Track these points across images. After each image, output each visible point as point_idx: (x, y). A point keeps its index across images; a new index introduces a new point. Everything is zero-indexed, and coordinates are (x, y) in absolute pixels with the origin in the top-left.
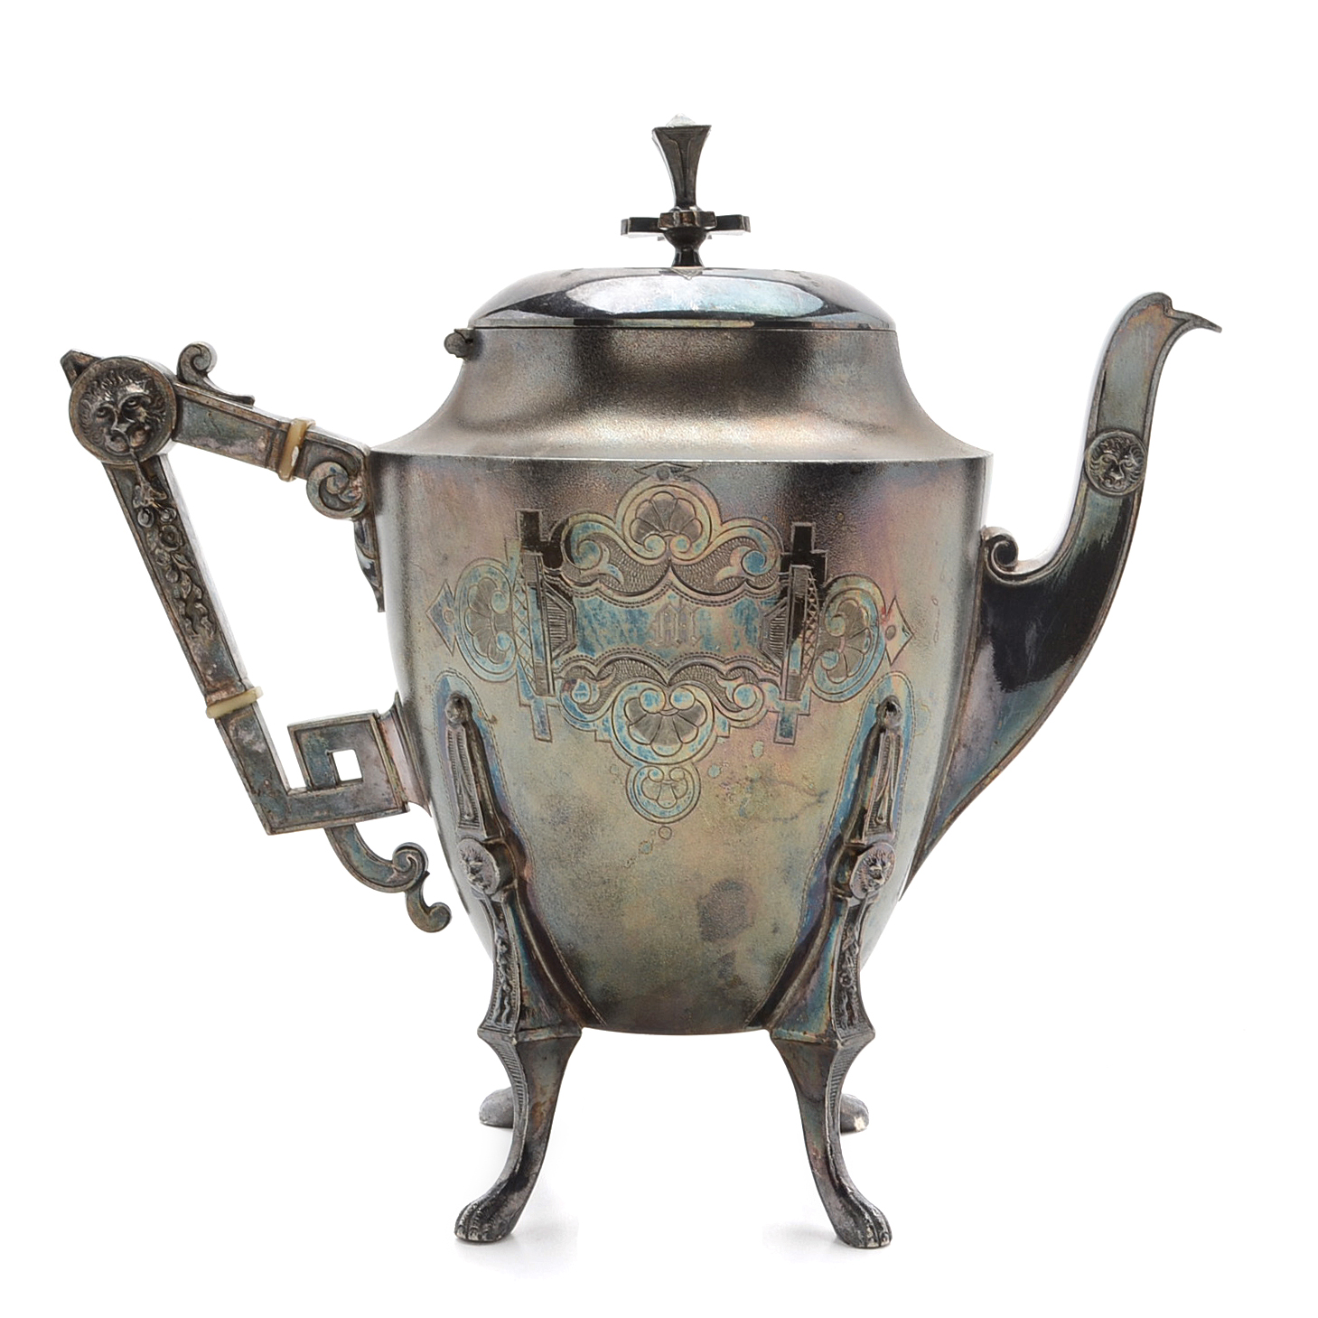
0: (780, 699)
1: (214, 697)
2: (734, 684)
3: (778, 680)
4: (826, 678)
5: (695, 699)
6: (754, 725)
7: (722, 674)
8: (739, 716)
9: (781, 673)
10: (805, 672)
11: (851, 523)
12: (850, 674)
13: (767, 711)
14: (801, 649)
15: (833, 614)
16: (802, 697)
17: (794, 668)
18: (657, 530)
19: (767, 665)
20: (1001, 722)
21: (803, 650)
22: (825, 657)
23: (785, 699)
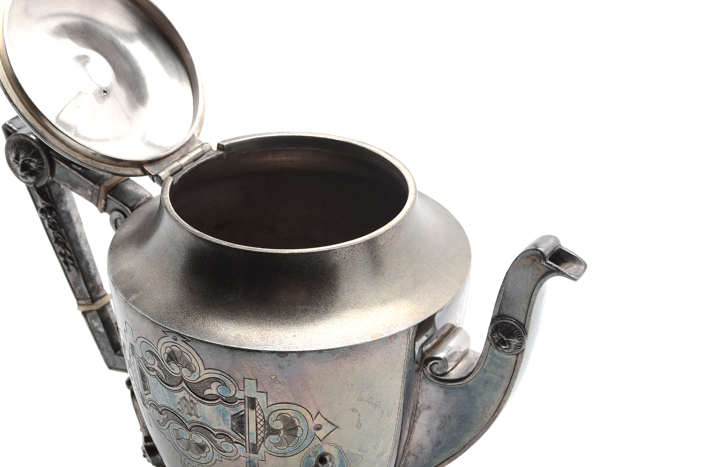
0: (246, 452)
1: (80, 302)
2: (221, 440)
3: (244, 444)
4: (274, 447)
5: (203, 441)
6: (234, 460)
7: (214, 435)
8: (226, 454)
9: (245, 441)
10: (259, 443)
11: (282, 380)
12: (289, 446)
13: (240, 456)
14: (255, 433)
15: (273, 419)
16: (259, 453)
17: (253, 440)
18: (175, 362)
19: (237, 437)
20: (436, 448)
21: (257, 433)
22: (271, 438)
23: (250, 453)
